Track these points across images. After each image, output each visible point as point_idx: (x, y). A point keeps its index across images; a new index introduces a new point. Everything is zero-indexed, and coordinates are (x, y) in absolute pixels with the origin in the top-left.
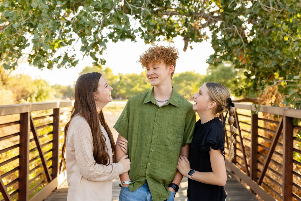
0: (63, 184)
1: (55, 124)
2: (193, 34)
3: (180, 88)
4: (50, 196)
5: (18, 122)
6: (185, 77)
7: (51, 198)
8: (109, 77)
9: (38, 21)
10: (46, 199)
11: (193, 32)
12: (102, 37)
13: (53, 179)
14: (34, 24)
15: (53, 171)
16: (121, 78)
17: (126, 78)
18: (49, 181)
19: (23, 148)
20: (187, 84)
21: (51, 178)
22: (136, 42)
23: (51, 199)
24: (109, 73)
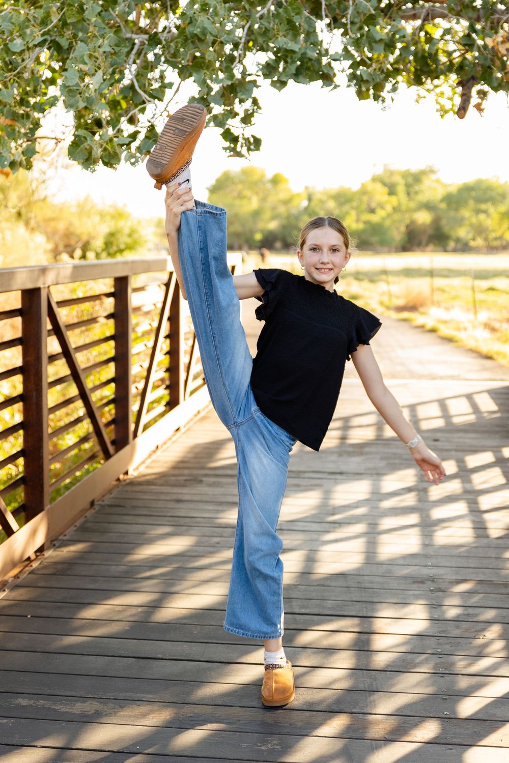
0: (143, 462)
1: (120, 316)
2: (489, 67)
3: (460, 222)
4: (110, 491)
5: (18, 313)
6: (473, 194)
7: (111, 496)
8: (283, 196)
9: (75, 36)
10: (98, 501)
11: (488, 63)
12: (244, 74)
13: (118, 450)
14: (64, 43)
15: (117, 431)
16: (310, 199)
17: (324, 198)
18: (108, 456)
19: (32, 377)
20: (478, 211)
21: (111, 449)
22: (338, 88)
23: (110, 498)
24: (281, 186)
